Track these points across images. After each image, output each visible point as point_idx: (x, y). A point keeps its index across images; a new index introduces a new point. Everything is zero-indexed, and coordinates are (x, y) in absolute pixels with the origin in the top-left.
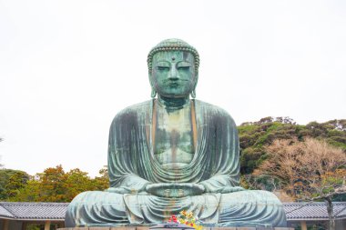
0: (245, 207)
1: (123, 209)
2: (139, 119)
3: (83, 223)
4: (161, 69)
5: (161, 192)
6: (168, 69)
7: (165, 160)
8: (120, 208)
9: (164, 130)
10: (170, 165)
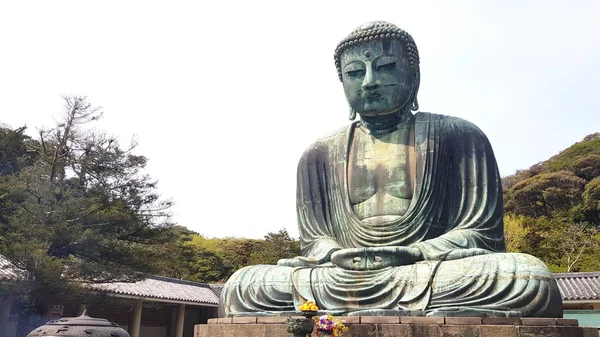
0: (474, 282)
1: (288, 290)
2: (330, 156)
3: (234, 311)
4: (352, 74)
5: (349, 263)
6: (363, 72)
7: (366, 212)
8: (284, 288)
9: (365, 167)
10: (374, 220)
